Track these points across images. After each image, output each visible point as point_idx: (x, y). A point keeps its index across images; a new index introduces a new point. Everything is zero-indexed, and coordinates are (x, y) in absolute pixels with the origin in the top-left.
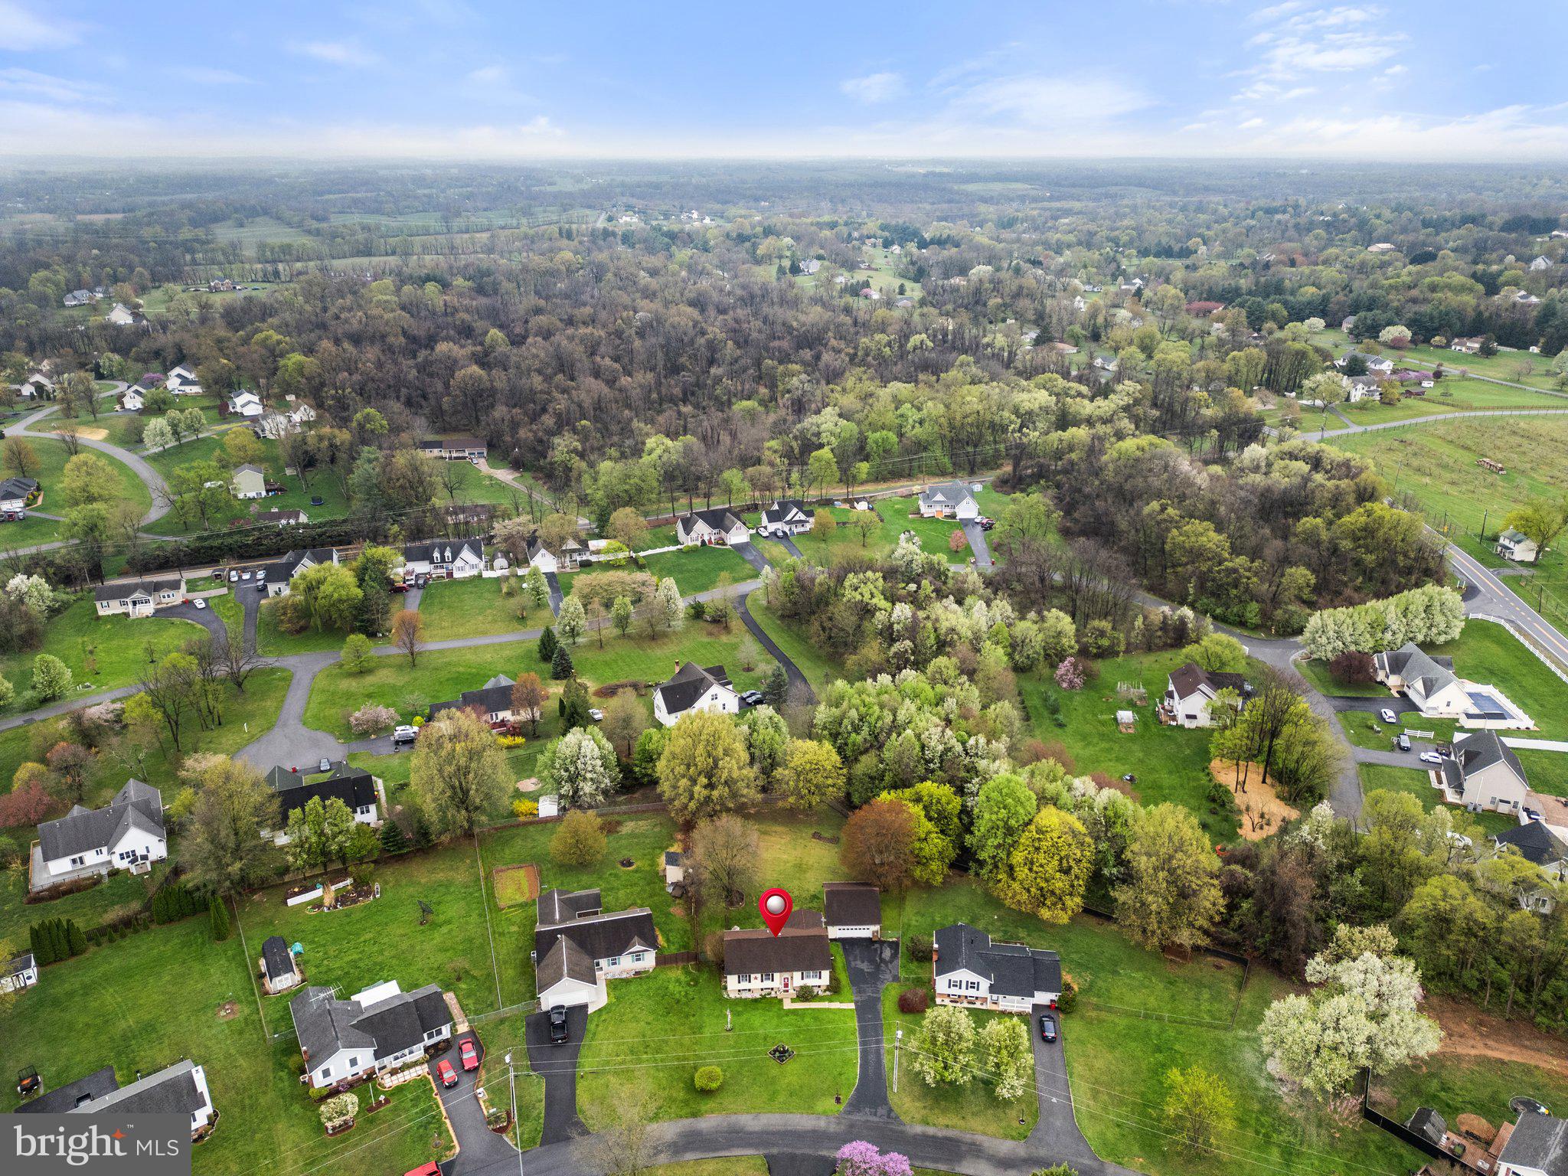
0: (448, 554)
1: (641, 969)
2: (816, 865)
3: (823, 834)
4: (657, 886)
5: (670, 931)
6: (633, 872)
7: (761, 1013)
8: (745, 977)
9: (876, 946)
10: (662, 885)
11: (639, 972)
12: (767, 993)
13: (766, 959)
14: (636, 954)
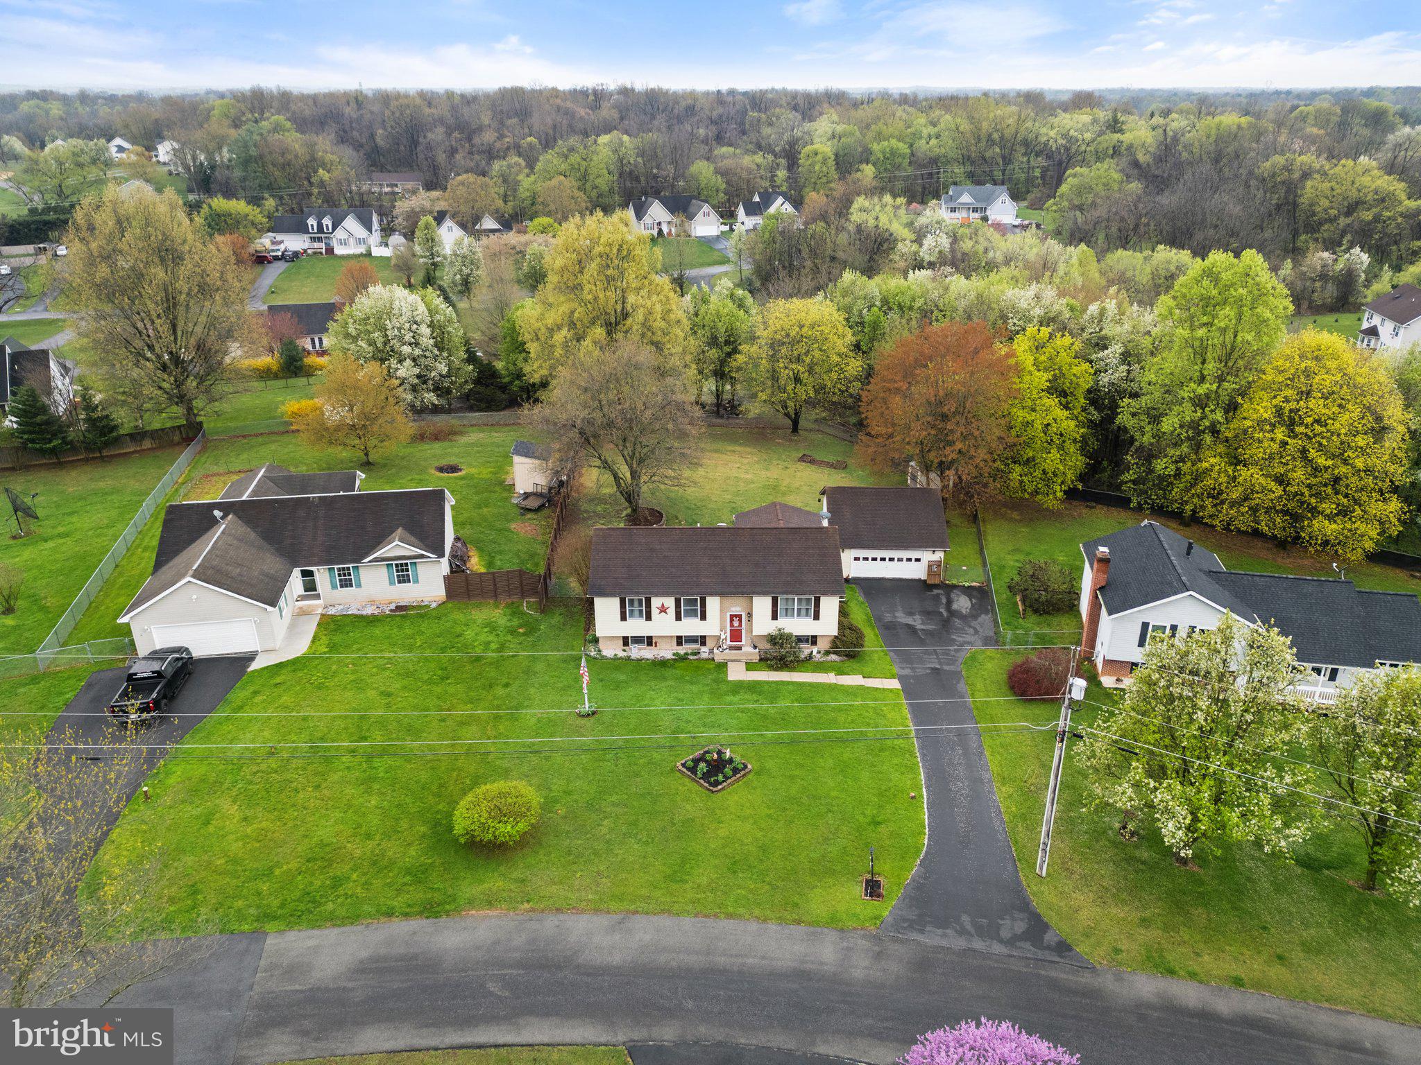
0: (327, 221)
1: (411, 600)
2: (805, 488)
3: (818, 458)
4: (496, 495)
5: (500, 552)
6: (456, 478)
7: (671, 686)
8: (636, 604)
9: (936, 592)
10: (505, 494)
11: (406, 606)
12: (690, 651)
13: (688, 567)
14: (397, 565)
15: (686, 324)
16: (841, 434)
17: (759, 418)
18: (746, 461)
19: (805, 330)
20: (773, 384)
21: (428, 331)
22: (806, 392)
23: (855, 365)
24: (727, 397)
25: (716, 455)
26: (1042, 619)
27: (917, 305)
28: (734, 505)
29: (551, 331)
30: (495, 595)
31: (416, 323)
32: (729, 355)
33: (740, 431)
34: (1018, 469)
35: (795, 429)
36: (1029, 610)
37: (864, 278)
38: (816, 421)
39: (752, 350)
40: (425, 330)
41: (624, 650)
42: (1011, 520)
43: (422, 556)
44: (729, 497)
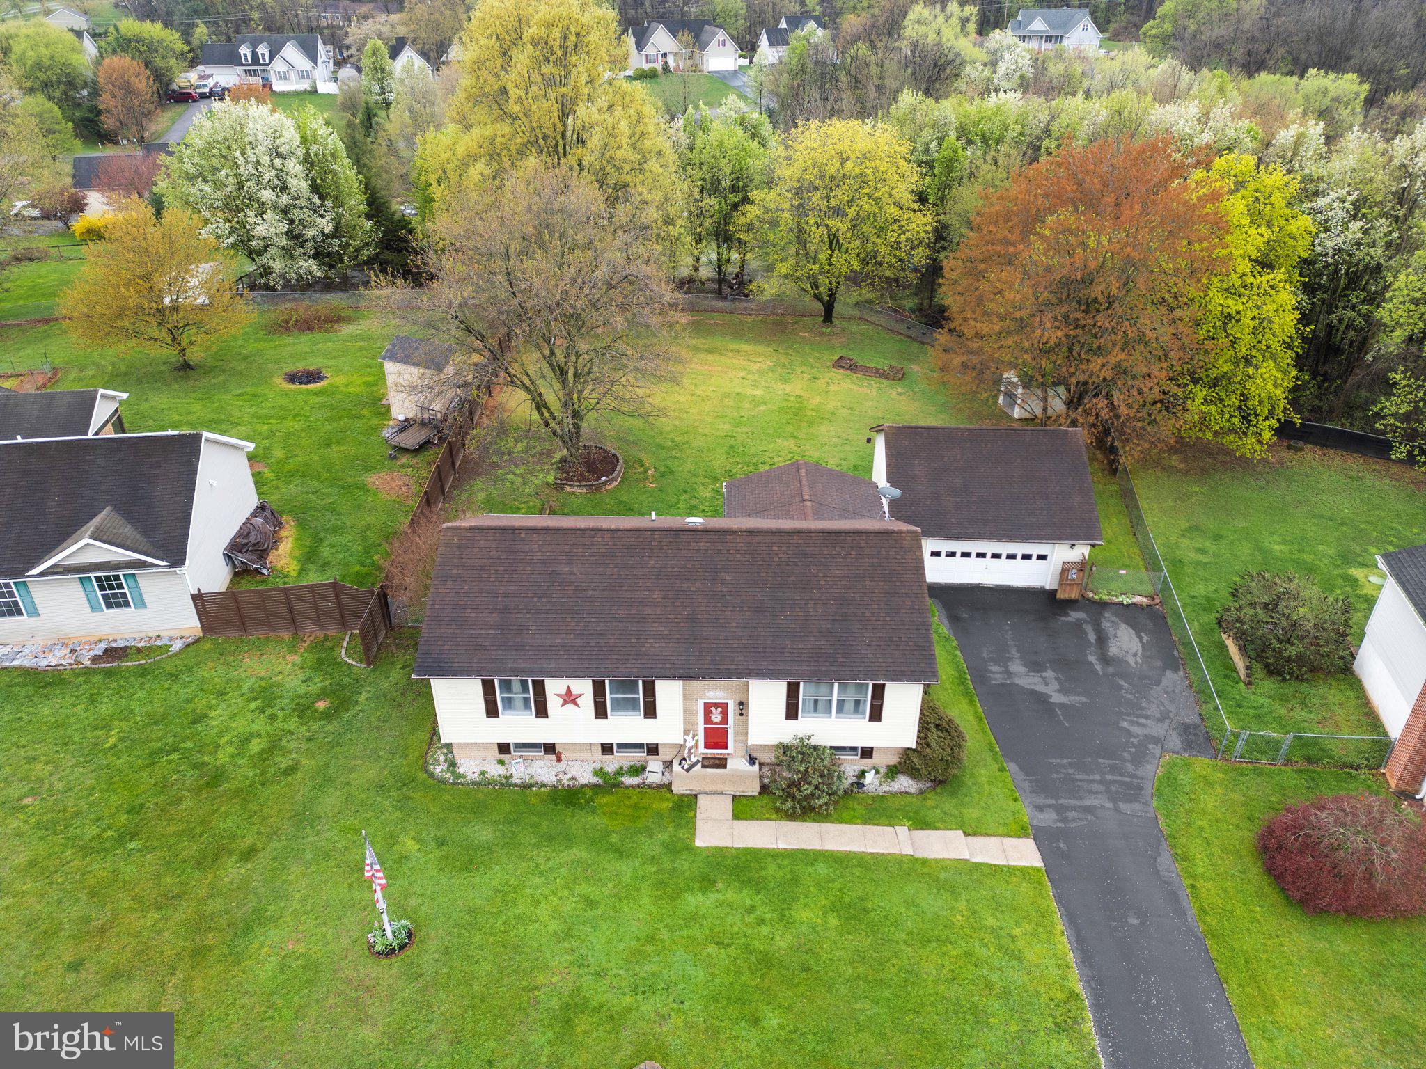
0: (263, 51)
1: (138, 636)
2: (843, 412)
3: (860, 362)
4: (359, 424)
5: (335, 530)
6: (309, 392)
7: (579, 862)
8: (516, 686)
9: (1074, 615)
10: (376, 422)
11: (125, 649)
12: (626, 765)
13: (622, 614)
14: (98, 579)
15: (671, 156)
16: (893, 325)
17: (778, 299)
18: (754, 367)
19: (849, 165)
20: (798, 250)
21: (299, 168)
22: (847, 262)
23: (921, 223)
24: (733, 269)
25: (711, 357)
26: (1288, 689)
27: (1010, 134)
28: (732, 442)
29: (465, 164)
30: (294, 624)
31: (279, 155)
32: (735, 207)
33: (750, 319)
34: (1201, 393)
35: (828, 317)
36: (1257, 666)
37: (930, 101)
38: (857, 304)
39: (769, 197)
40: (295, 167)
41: (501, 762)
42: (1169, 470)
43: (142, 564)
44: (726, 426)
